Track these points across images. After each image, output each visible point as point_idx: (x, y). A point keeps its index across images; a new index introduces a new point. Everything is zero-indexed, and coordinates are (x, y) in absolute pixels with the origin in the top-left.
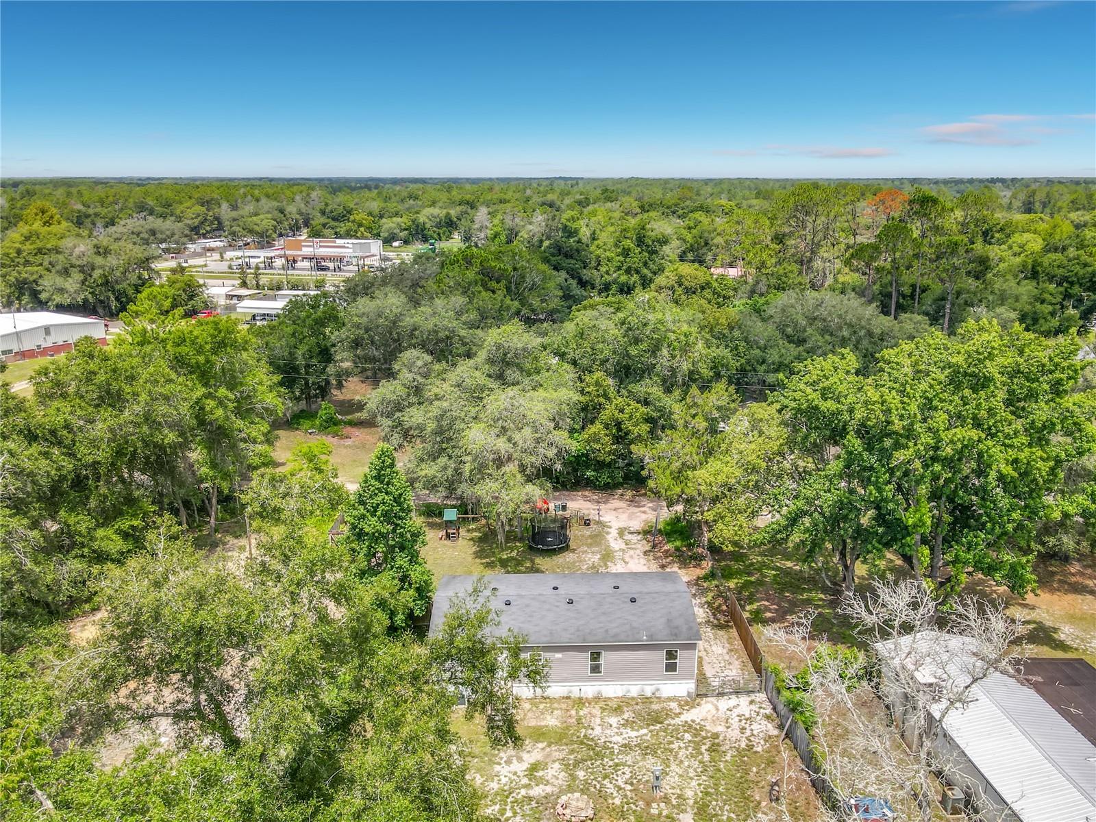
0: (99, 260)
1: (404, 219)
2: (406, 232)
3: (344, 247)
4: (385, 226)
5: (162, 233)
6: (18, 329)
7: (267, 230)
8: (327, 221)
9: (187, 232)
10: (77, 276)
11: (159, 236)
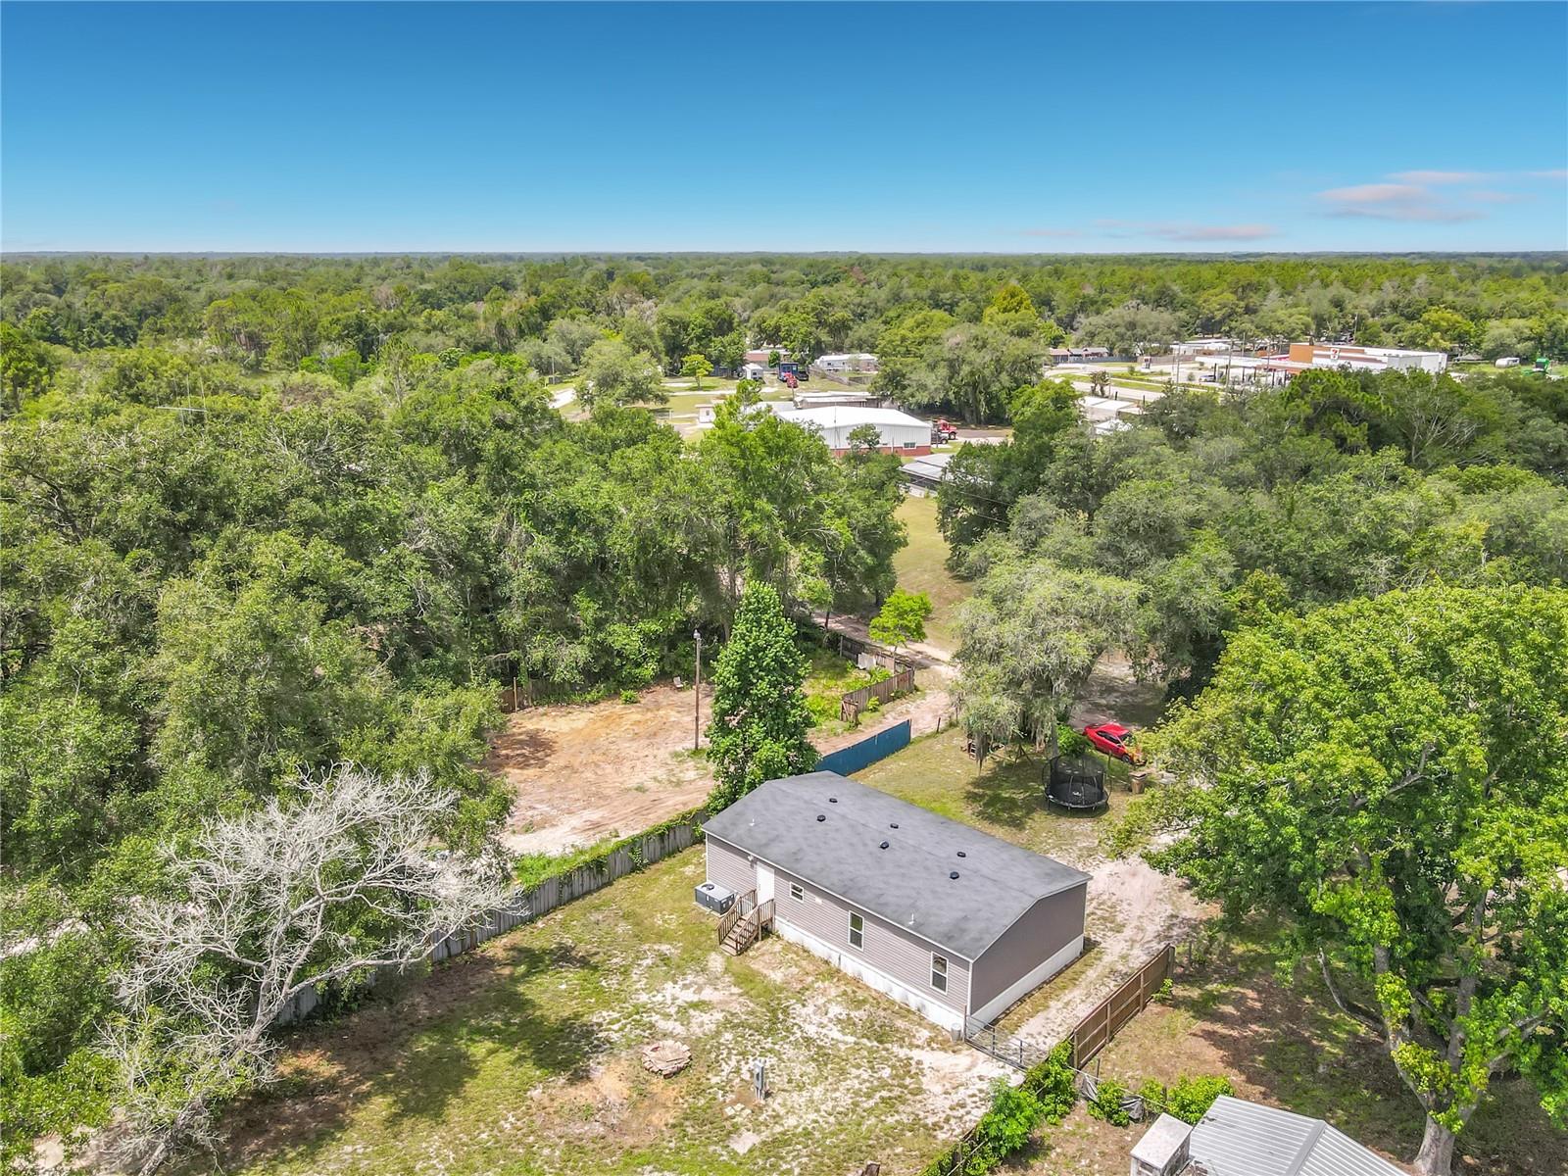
0: (972, 354)
1: (1533, 322)
2: (1530, 344)
3: (1375, 361)
4: (1492, 332)
5: (1144, 326)
6: (838, 424)
7: (1293, 330)
8: (1396, 320)
9: (1175, 328)
10: (943, 371)
11: (1139, 331)
